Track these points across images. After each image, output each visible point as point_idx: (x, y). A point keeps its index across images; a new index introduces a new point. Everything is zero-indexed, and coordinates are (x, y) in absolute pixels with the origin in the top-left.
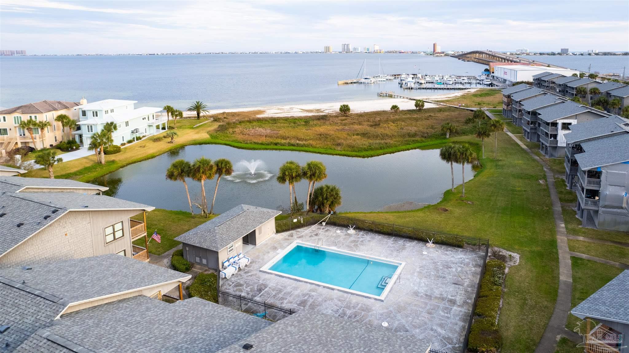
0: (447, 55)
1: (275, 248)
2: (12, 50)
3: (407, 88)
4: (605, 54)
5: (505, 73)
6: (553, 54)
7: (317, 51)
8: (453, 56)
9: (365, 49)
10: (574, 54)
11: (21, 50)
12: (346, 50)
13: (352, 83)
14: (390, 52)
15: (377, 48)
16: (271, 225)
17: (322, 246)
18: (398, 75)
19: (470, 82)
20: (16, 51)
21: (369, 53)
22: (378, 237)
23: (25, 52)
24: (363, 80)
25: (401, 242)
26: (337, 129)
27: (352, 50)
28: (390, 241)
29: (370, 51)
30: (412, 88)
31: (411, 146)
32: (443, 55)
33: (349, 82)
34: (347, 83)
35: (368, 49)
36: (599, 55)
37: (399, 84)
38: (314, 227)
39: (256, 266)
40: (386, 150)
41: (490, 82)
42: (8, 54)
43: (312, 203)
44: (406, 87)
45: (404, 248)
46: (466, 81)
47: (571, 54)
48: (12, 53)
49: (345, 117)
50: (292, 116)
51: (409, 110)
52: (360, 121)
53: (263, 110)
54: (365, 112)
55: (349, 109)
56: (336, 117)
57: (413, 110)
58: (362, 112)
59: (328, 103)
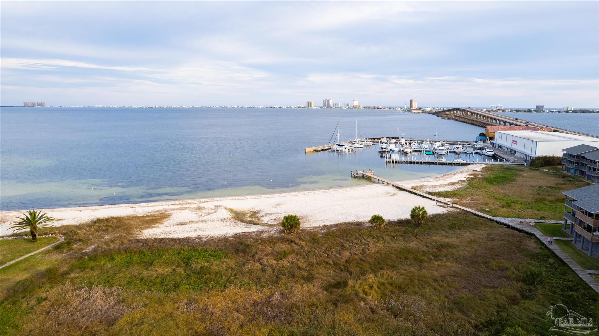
0: (424, 111)
2: (34, 102)
3: (390, 162)
4: (583, 111)
5: (515, 142)
6: (530, 111)
7: (300, 106)
8: (431, 113)
9: (344, 104)
10: (551, 112)
11: (41, 102)
12: (327, 104)
13: (322, 150)
14: (368, 108)
15: (356, 103)
18: (377, 139)
19: (466, 151)
20: (37, 103)
21: (348, 108)
23: (44, 104)
24: (336, 147)
27: (333, 106)
29: (349, 106)
30: (396, 162)
32: (420, 111)
33: (319, 149)
34: (316, 151)
35: (348, 105)
36: (577, 112)
37: (380, 152)
41: (493, 153)
42: (30, 106)
44: (389, 160)
46: (461, 150)
47: (547, 111)
48: (34, 105)
49: (283, 247)
50: (199, 237)
51: (401, 223)
52: (311, 264)
53: (171, 212)
54: (326, 227)
55: (298, 224)
56: (272, 241)
57: (407, 221)
58: (322, 224)
59: (278, 193)
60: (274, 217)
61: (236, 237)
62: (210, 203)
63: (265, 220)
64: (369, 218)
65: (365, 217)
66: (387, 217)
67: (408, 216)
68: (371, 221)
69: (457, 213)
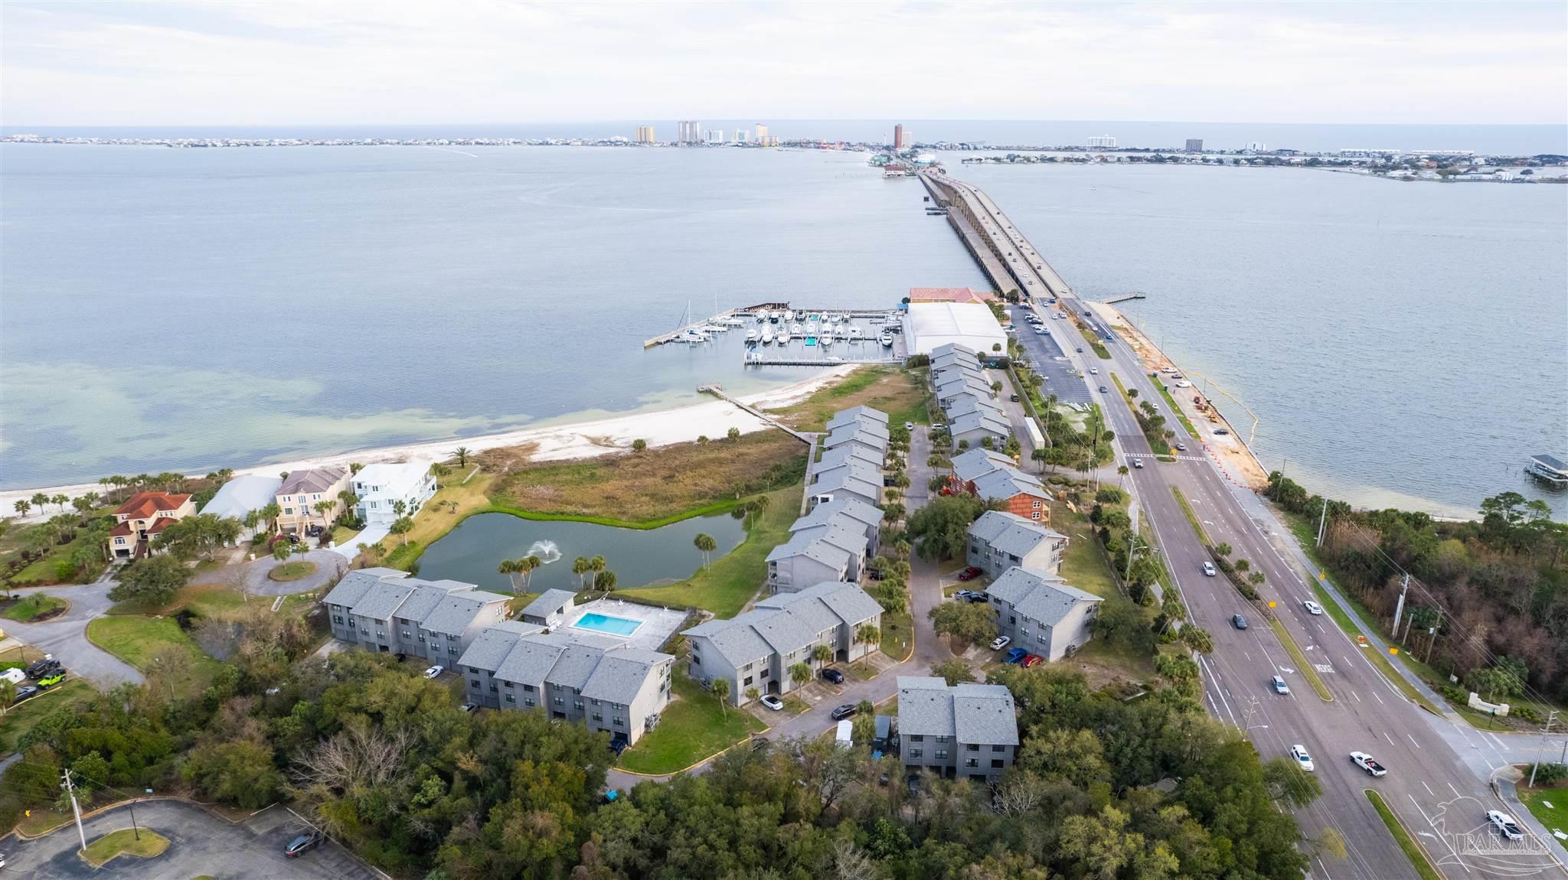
1: (575, 615)
3: (750, 364)
13: (668, 341)
16: (571, 601)
17: (603, 613)
22: (637, 606)
25: (649, 609)
26: (626, 486)
28: (642, 609)
30: (758, 363)
31: (696, 512)
33: (663, 340)
34: (659, 343)
38: (598, 601)
39: (565, 625)
40: (669, 520)
43: (597, 583)
44: (749, 361)
45: (649, 612)
49: (637, 461)
50: (575, 458)
51: (722, 440)
52: (655, 469)
53: (536, 441)
54: (665, 446)
55: (645, 445)
56: (628, 458)
57: (727, 439)
58: (662, 445)
59: (622, 416)
60: (624, 440)
61: (601, 456)
62: (566, 430)
63: (618, 443)
64: (697, 438)
65: (694, 438)
66: (711, 436)
67: (726, 436)
68: (699, 441)
69: (773, 430)
